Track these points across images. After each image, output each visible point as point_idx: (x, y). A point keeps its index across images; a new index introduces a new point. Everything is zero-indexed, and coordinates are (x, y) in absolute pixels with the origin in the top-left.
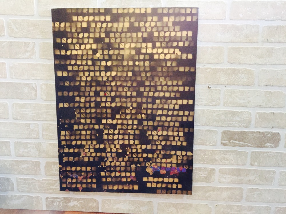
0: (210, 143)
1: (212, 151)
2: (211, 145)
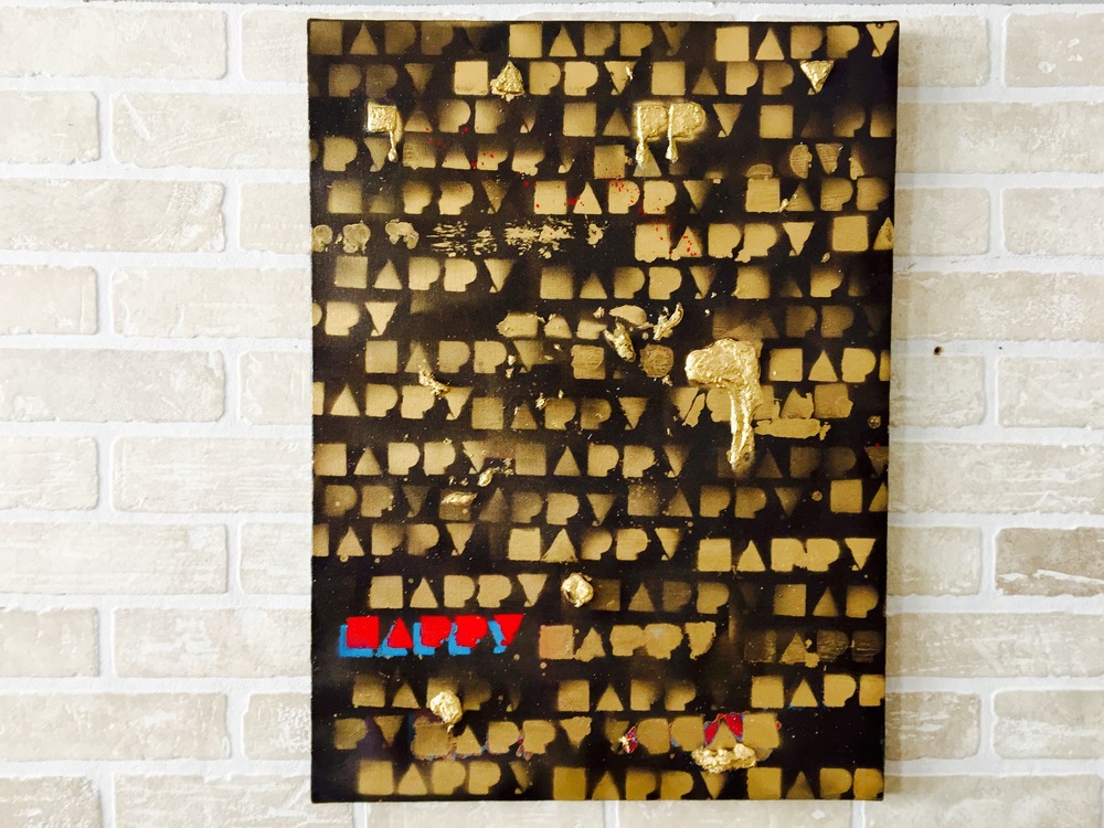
0: (952, 584)
1: (959, 621)
2: (958, 591)
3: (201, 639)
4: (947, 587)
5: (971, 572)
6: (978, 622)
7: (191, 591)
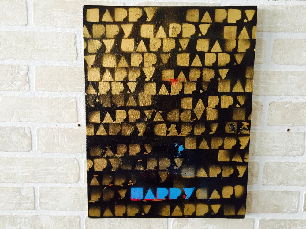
0: (288, 210)
1: (290, 222)
2: (290, 212)
3: (27, 225)
4: (286, 210)
5: (295, 206)
6: (296, 222)
7: (22, 209)
